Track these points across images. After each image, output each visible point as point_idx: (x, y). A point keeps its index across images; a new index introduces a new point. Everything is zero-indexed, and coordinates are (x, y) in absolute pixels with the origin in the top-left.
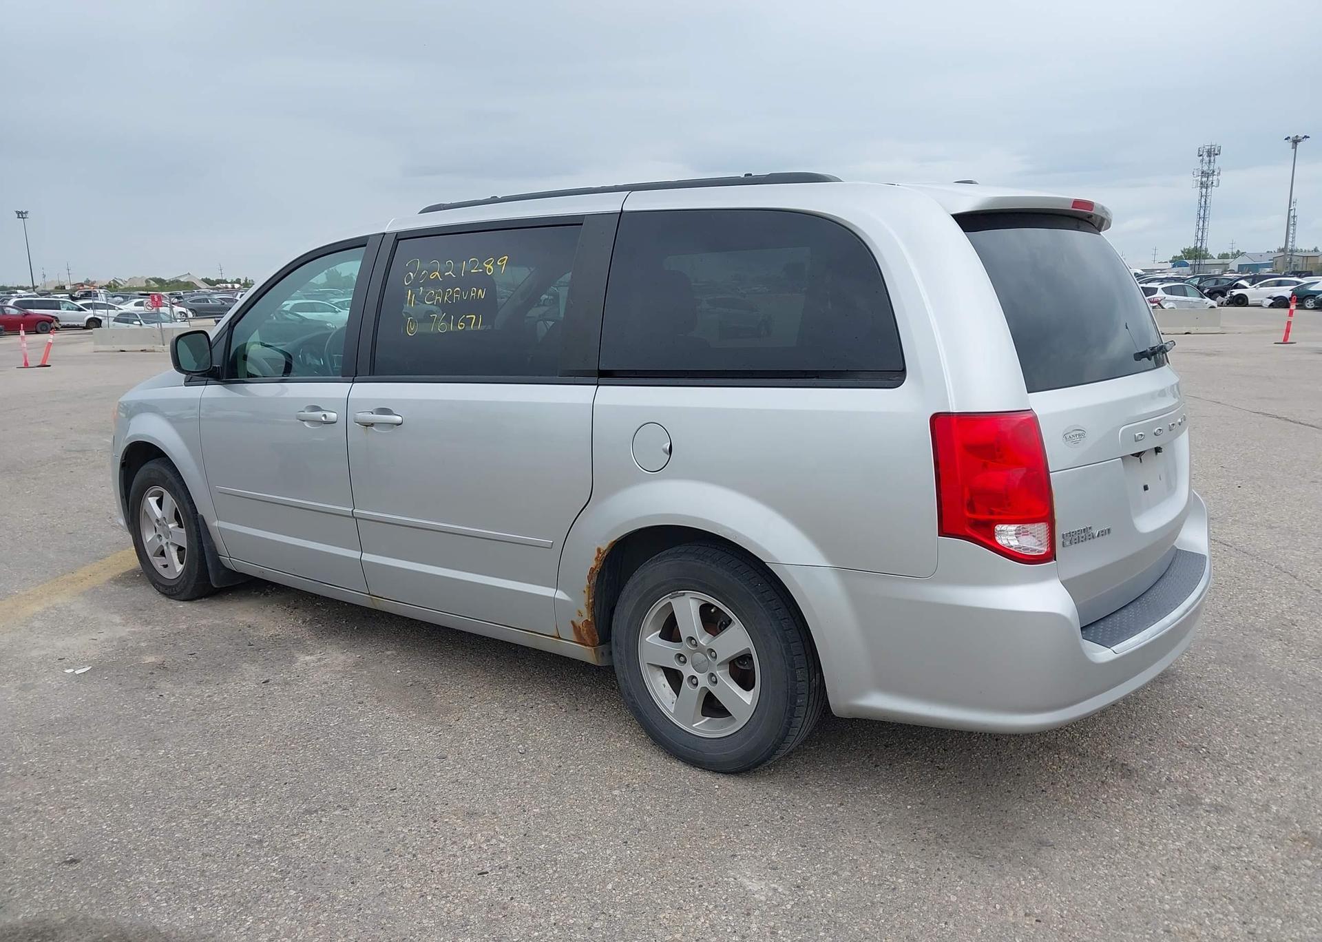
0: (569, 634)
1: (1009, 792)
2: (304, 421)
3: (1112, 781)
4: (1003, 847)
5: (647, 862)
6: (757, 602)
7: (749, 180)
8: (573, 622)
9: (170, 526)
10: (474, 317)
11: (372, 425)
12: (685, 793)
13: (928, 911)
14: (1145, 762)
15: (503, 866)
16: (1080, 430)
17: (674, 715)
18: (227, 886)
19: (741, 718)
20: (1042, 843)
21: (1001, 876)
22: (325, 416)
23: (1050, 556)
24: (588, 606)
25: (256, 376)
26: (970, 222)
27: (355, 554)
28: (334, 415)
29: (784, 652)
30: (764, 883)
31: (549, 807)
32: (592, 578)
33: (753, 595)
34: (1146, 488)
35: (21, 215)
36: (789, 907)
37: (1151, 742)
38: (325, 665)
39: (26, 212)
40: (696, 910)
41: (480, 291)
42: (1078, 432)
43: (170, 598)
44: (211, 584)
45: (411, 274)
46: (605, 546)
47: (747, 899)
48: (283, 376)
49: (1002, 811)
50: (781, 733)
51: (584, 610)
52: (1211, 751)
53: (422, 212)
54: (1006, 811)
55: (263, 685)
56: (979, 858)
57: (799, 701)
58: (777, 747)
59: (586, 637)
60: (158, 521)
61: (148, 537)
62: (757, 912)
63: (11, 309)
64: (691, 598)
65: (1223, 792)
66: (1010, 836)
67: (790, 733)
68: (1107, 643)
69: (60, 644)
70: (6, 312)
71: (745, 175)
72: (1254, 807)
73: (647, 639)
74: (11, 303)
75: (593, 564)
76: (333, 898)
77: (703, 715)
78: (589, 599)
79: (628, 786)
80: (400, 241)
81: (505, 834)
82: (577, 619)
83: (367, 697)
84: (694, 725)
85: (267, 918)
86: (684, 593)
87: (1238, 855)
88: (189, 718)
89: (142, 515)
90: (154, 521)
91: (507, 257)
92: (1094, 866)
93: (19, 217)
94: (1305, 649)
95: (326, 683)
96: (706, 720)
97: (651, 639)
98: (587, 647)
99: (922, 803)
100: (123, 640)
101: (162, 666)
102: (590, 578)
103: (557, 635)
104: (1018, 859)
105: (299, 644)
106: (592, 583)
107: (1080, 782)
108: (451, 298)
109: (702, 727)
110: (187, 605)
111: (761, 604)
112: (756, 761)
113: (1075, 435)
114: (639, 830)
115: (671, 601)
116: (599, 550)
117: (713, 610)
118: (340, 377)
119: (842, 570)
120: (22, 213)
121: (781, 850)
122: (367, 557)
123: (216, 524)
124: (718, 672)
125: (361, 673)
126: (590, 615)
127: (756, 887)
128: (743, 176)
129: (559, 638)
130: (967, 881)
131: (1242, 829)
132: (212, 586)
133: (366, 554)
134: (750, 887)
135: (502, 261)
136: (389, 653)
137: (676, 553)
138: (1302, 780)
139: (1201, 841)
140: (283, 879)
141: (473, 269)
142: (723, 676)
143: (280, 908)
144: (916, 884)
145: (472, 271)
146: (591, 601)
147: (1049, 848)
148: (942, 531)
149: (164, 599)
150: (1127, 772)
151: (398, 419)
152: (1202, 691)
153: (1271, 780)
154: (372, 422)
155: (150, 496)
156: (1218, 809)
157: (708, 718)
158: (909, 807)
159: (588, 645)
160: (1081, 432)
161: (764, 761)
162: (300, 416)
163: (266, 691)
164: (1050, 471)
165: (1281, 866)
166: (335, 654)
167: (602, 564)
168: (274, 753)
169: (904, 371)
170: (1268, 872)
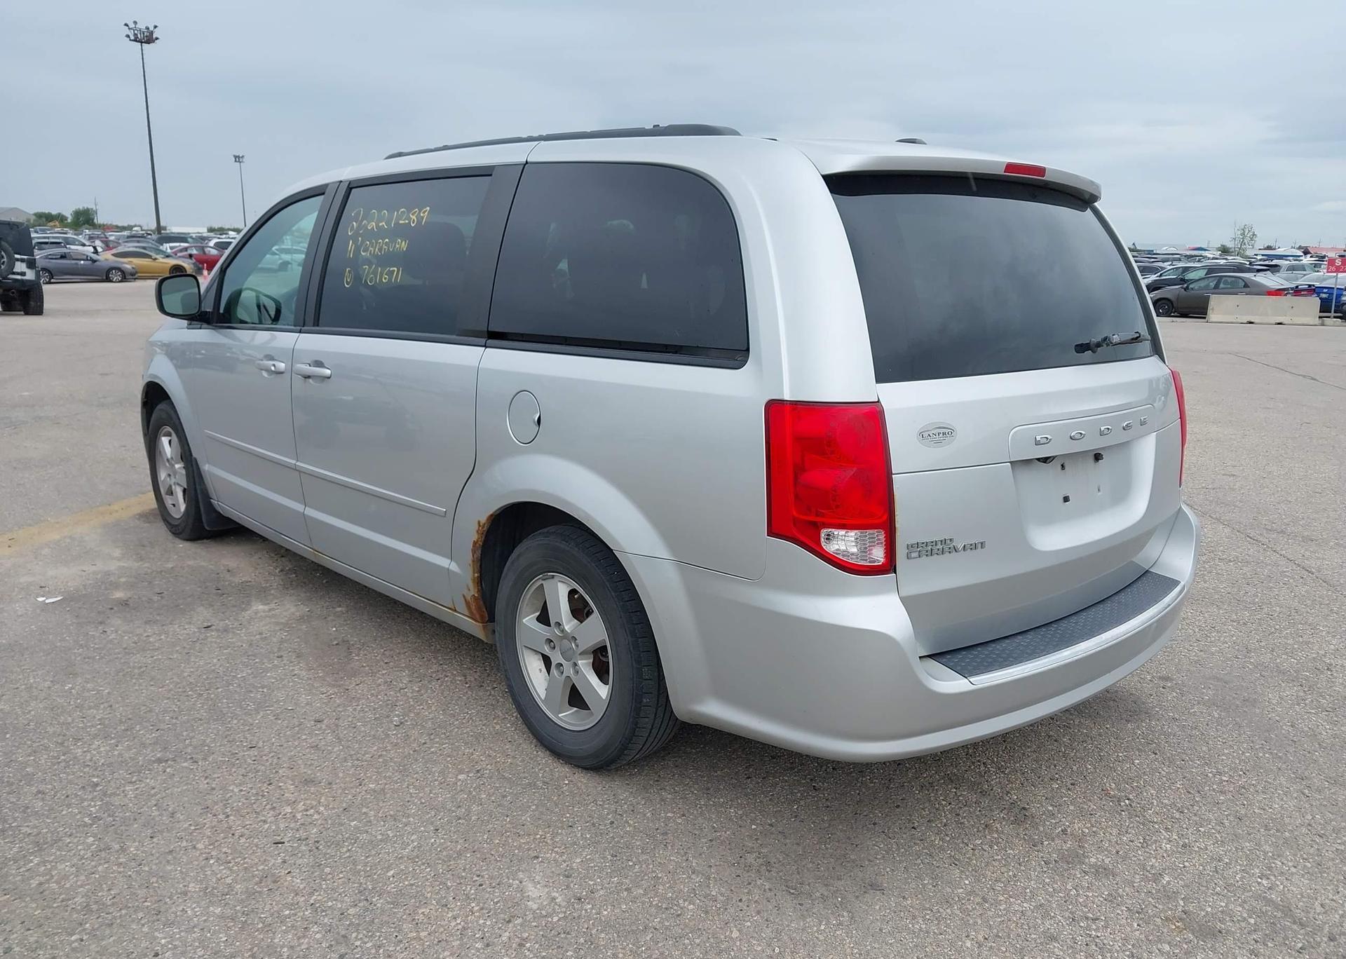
0: (462, 607)
1: (875, 824)
2: (262, 370)
3: (998, 826)
4: (826, 885)
5: (444, 853)
6: (610, 591)
7: (657, 131)
8: (464, 596)
9: (177, 466)
10: (396, 269)
11: (309, 377)
12: (532, 785)
13: (698, 945)
14: (1050, 808)
15: (303, 837)
16: (944, 428)
17: (545, 701)
18: (38, 825)
19: (598, 711)
20: (874, 886)
21: (803, 917)
22: (274, 365)
23: (889, 566)
24: (474, 580)
25: (246, 323)
26: (840, 184)
27: (298, 507)
28: (283, 365)
29: (631, 648)
30: (547, 890)
31: (386, 784)
32: (475, 552)
33: (607, 583)
34: (1066, 499)
35: (238, 159)
36: (555, 919)
37: (1071, 787)
38: (274, 616)
39: (243, 157)
40: (460, 910)
41: (404, 243)
42: (942, 431)
43: (176, 537)
44: (204, 526)
45: (354, 223)
46: (483, 519)
47: (519, 905)
48: (272, 324)
49: (853, 844)
50: (627, 732)
51: (471, 585)
52: (1133, 805)
53: (386, 158)
54: (857, 845)
55: (203, 630)
56: (793, 894)
57: (645, 700)
58: (624, 748)
59: (475, 612)
60: (168, 460)
61: (162, 475)
62: (519, 921)
63: (211, 249)
64: (560, 581)
65: (1117, 852)
66: (842, 874)
67: (636, 734)
68: (965, 672)
69: (51, 573)
70: (207, 252)
71: (654, 126)
72: (1143, 875)
73: (524, 620)
74: (212, 244)
75: (475, 537)
76: (123, 849)
77: (570, 705)
78: (474, 573)
79: (478, 771)
80: (353, 190)
81: (327, 807)
82: (465, 592)
83: (290, 652)
84: (560, 715)
85: (52, 862)
86: (553, 576)
87: (1088, 928)
88: (116, 656)
89: (157, 453)
90: (165, 460)
91: (428, 208)
92: (914, 917)
93: (236, 161)
94: (1325, 698)
95: (261, 634)
96: (573, 711)
97: (529, 620)
98: (477, 623)
99: (771, 825)
100: (108, 574)
101: (125, 604)
102: (474, 552)
103: (453, 608)
104: (835, 901)
105: (262, 594)
106: (475, 556)
107: (961, 823)
108: (380, 250)
109: (567, 718)
110: (188, 544)
111: (613, 594)
112: (607, 759)
113: (939, 434)
114: (460, 818)
115: (543, 582)
116: (479, 522)
117: (576, 596)
118: (293, 327)
119: (682, 564)
120: (239, 157)
121: (588, 857)
122: (310, 512)
123: (206, 468)
124: (579, 662)
125: (299, 627)
126: (476, 590)
127: (535, 892)
128: (652, 127)
129: (455, 611)
130: (762, 917)
131: (1111, 899)
132: (205, 528)
133: (309, 509)
134: (530, 893)
135: (424, 213)
136: (339, 609)
137: (547, 532)
138: (1221, 851)
139: (1054, 906)
140: (91, 825)
141: (401, 219)
142: (585, 665)
143: (69, 854)
144: (707, 912)
145: (401, 222)
146: (476, 575)
147: (878, 892)
148: (771, 532)
149: (170, 536)
150: (1021, 816)
151: (328, 372)
152: (1167, 735)
153: (1184, 846)
154: (308, 374)
155: (164, 436)
156: (1101, 871)
157: (576, 709)
158: (754, 827)
159: (478, 622)
160: (947, 431)
161: (613, 761)
162: (259, 364)
163: (202, 637)
164: (893, 472)
165: (1130, 947)
166: (288, 606)
167: (484, 538)
168: (168, 699)
169: (748, 350)
170: (1110, 951)
